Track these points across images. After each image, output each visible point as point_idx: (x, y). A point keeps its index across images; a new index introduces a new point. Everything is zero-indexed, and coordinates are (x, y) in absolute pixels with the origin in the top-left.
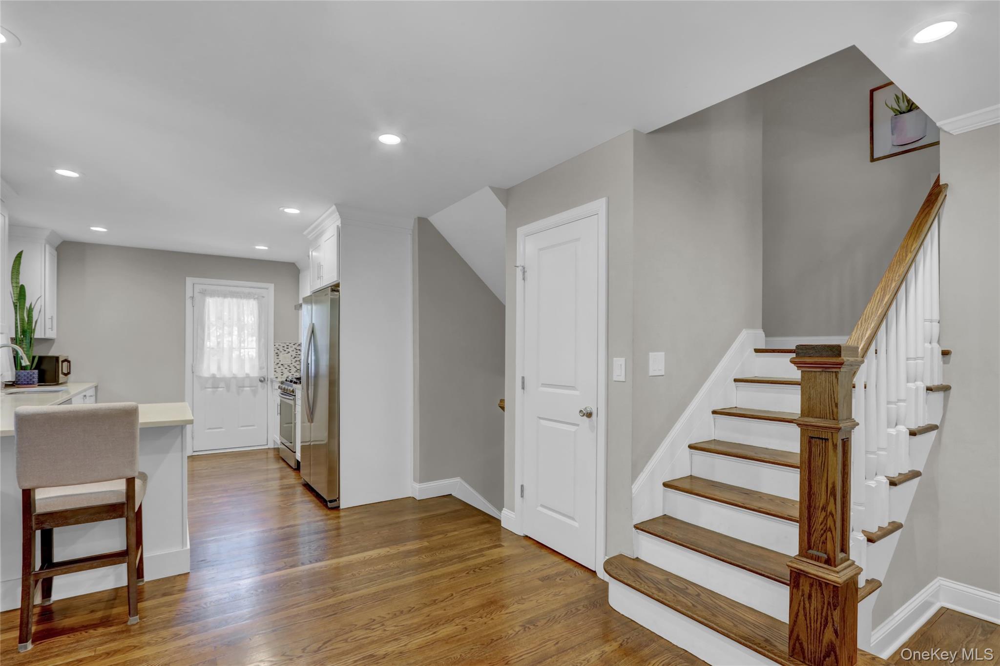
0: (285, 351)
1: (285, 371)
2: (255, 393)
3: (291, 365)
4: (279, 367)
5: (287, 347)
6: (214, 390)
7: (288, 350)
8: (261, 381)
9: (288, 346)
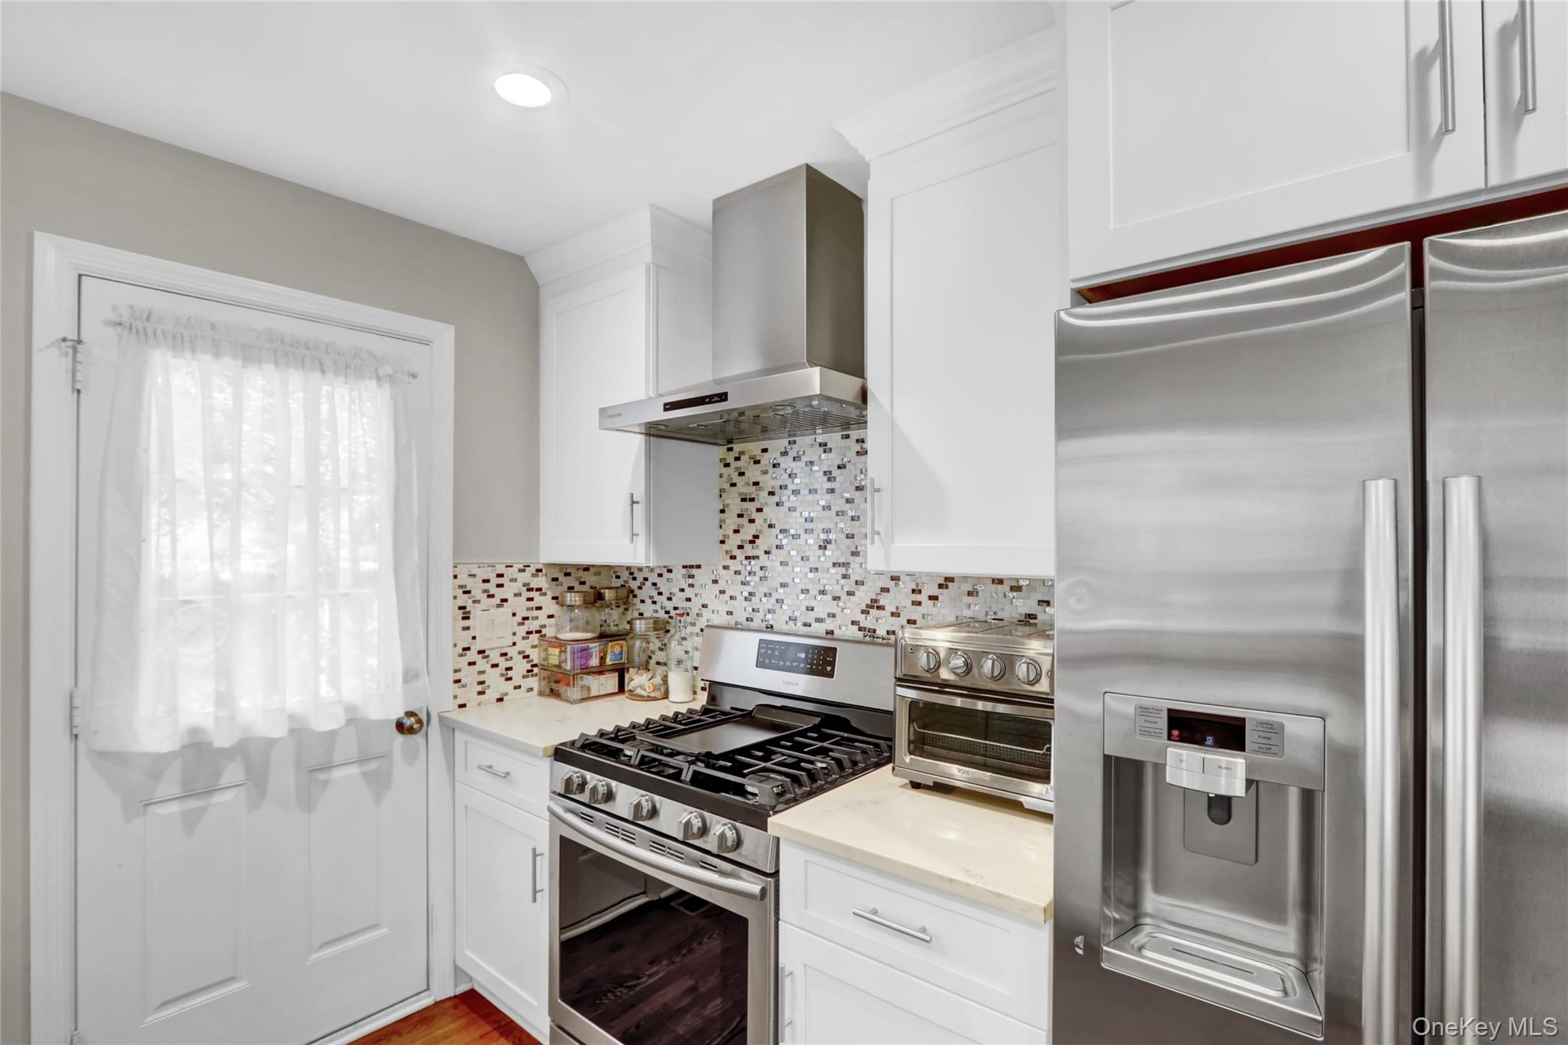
0: (492, 596)
1: (493, 677)
2: (379, 782)
3: (512, 652)
4: (472, 664)
5: (500, 581)
6: (194, 804)
7: (500, 594)
8: (400, 727)
9: (500, 576)
